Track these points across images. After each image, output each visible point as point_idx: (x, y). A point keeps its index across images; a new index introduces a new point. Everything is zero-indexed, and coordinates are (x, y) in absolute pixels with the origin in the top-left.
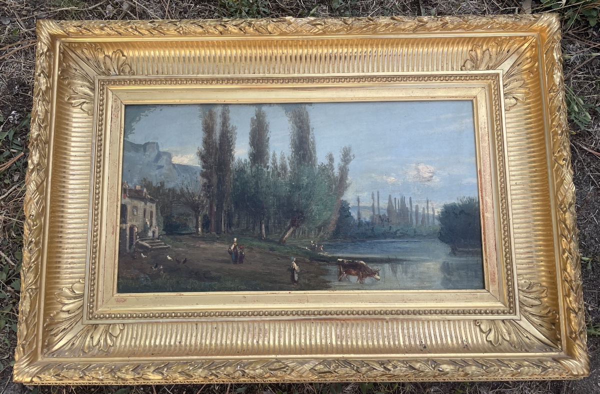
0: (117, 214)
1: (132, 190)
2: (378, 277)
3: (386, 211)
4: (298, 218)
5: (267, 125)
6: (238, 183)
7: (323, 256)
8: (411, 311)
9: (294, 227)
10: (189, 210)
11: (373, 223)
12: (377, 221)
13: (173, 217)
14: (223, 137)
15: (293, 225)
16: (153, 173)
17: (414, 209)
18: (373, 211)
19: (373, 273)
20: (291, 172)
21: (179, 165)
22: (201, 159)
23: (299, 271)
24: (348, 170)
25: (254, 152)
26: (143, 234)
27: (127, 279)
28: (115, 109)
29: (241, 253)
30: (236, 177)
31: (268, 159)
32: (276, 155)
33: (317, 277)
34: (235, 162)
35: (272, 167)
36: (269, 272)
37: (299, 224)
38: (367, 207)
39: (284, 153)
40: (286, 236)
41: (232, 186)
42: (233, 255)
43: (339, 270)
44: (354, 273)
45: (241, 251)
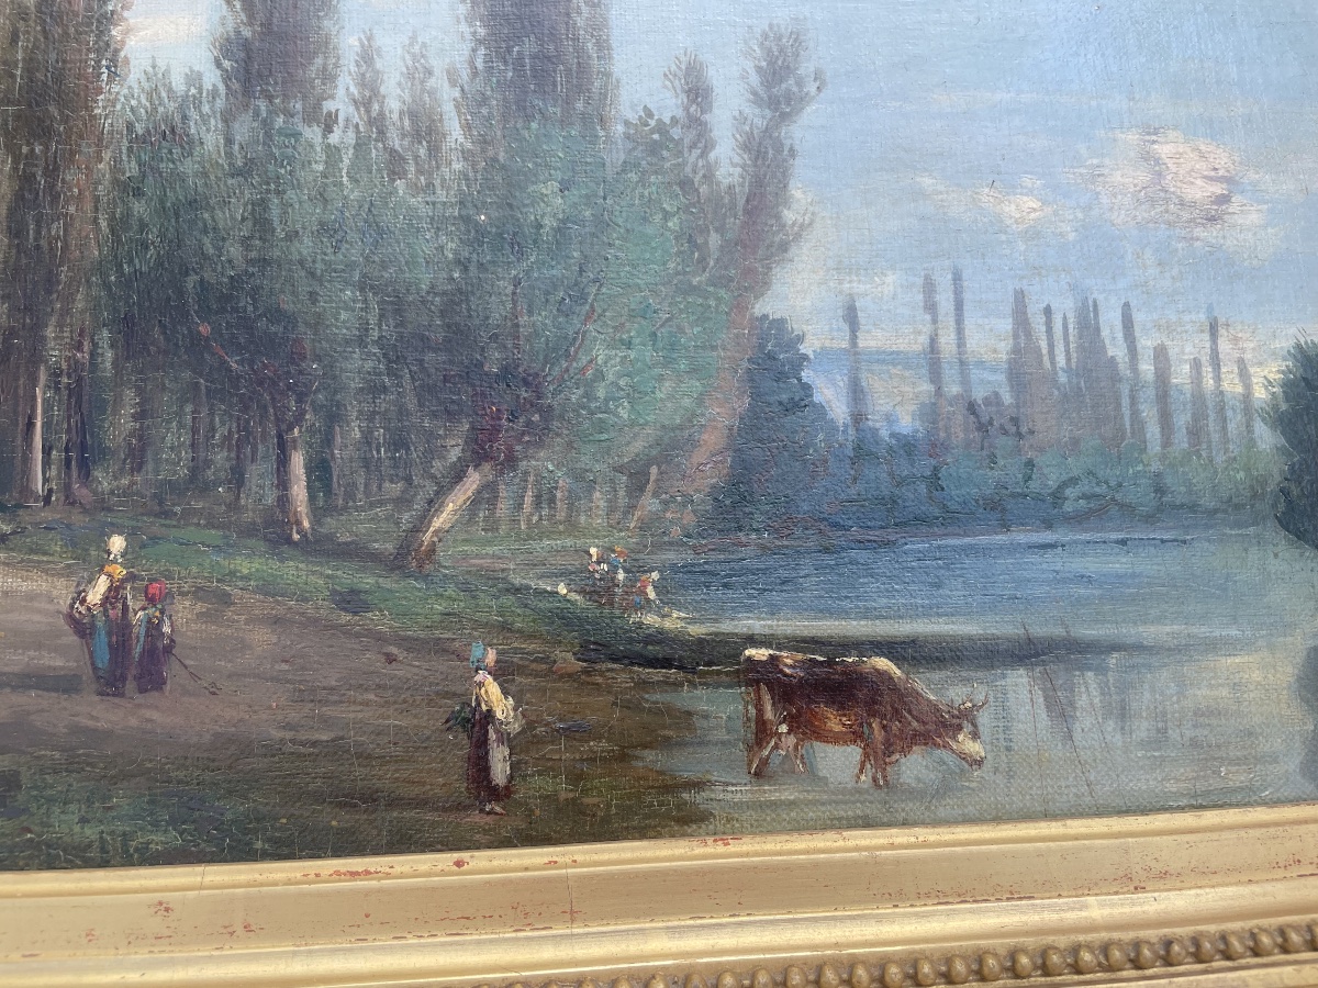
2: (973, 748)
3: (1002, 377)
4: (513, 417)
6: (139, 208)
7: (661, 631)
8: (1180, 941)
9: (487, 467)
11: (936, 447)
12: (959, 431)
15: (479, 452)
17: (1147, 368)
18: (935, 375)
19: (944, 724)
20: (466, 155)
23: (515, 728)
24: (792, 153)
25: (247, 33)
29: (153, 628)
30: (132, 169)
31: (329, 77)
32: (380, 56)
33: (623, 757)
34: (130, 87)
35: (356, 119)
36: (333, 740)
37: (518, 448)
38: (898, 353)
39: (424, 45)
40: (441, 520)
41: (103, 224)
42: (102, 640)
43: (752, 711)
44: (838, 728)
45: (151, 611)
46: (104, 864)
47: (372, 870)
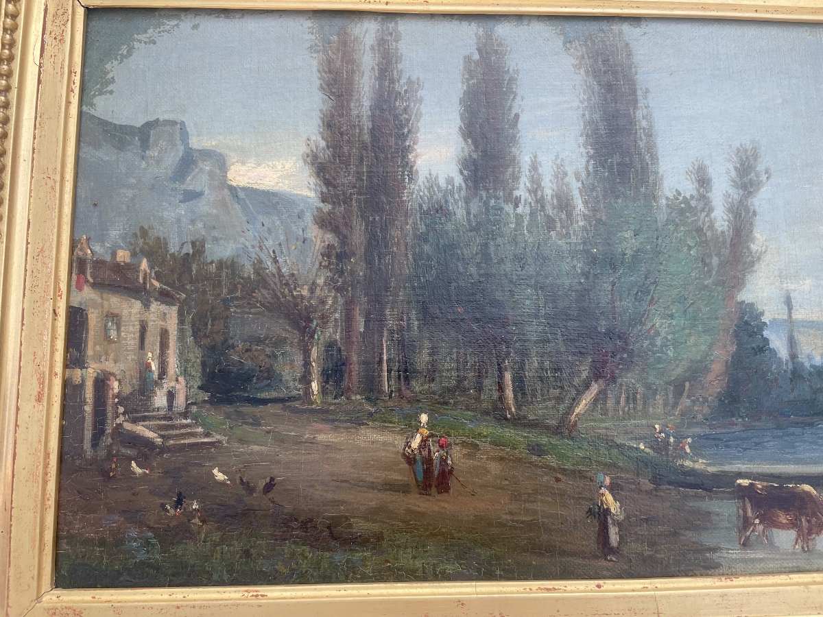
0: (54, 338)
1: (103, 262)
4: (614, 355)
5: (512, 80)
6: (427, 248)
7: (693, 470)
9: (601, 381)
10: (280, 328)
13: (233, 347)
14: (382, 110)
15: (597, 374)
16: (170, 214)
20: (585, 217)
21: (251, 192)
22: (318, 175)
23: (620, 517)
24: (755, 213)
25: (475, 156)
26: (137, 403)
27: (87, 542)
28: (56, 15)
29: (443, 461)
30: (422, 229)
31: (516, 178)
32: (541, 166)
33: (675, 534)
34: (419, 186)
35: (530, 200)
36: (532, 520)
37: (617, 371)
38: (813, 322)
39: (563, 160)
40: (579, 409)
41: (410, 257)
42: (420, 468)
43: (741, 512)
44: (784, 521)
45: (442, 452)
46: (424, 579)
47: (557, 588)
